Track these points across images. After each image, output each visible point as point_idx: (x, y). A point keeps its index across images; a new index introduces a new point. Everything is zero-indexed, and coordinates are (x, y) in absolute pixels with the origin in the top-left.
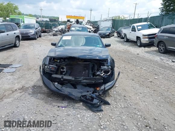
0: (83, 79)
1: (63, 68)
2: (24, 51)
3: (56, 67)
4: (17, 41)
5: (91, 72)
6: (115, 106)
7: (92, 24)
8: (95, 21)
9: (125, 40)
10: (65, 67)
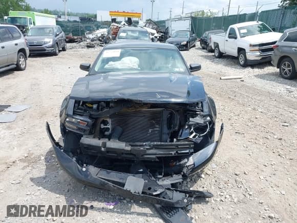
0: (150, 146)
1: (105, 123)
2: (35, 78)
3: (89, 120)
4: (22, 60)
5: (165, 130)
6: (218, 200)
7: (155, 27)
8: (159, 20)
9: (216, 55)
10: (109, 120)
